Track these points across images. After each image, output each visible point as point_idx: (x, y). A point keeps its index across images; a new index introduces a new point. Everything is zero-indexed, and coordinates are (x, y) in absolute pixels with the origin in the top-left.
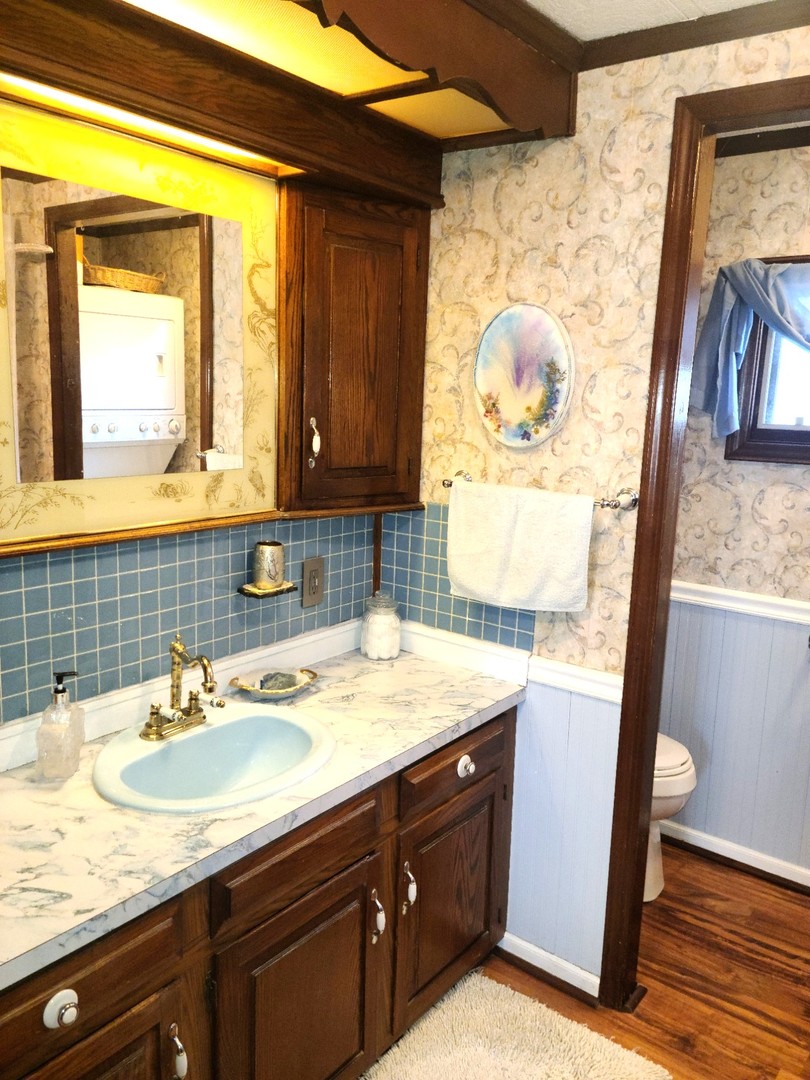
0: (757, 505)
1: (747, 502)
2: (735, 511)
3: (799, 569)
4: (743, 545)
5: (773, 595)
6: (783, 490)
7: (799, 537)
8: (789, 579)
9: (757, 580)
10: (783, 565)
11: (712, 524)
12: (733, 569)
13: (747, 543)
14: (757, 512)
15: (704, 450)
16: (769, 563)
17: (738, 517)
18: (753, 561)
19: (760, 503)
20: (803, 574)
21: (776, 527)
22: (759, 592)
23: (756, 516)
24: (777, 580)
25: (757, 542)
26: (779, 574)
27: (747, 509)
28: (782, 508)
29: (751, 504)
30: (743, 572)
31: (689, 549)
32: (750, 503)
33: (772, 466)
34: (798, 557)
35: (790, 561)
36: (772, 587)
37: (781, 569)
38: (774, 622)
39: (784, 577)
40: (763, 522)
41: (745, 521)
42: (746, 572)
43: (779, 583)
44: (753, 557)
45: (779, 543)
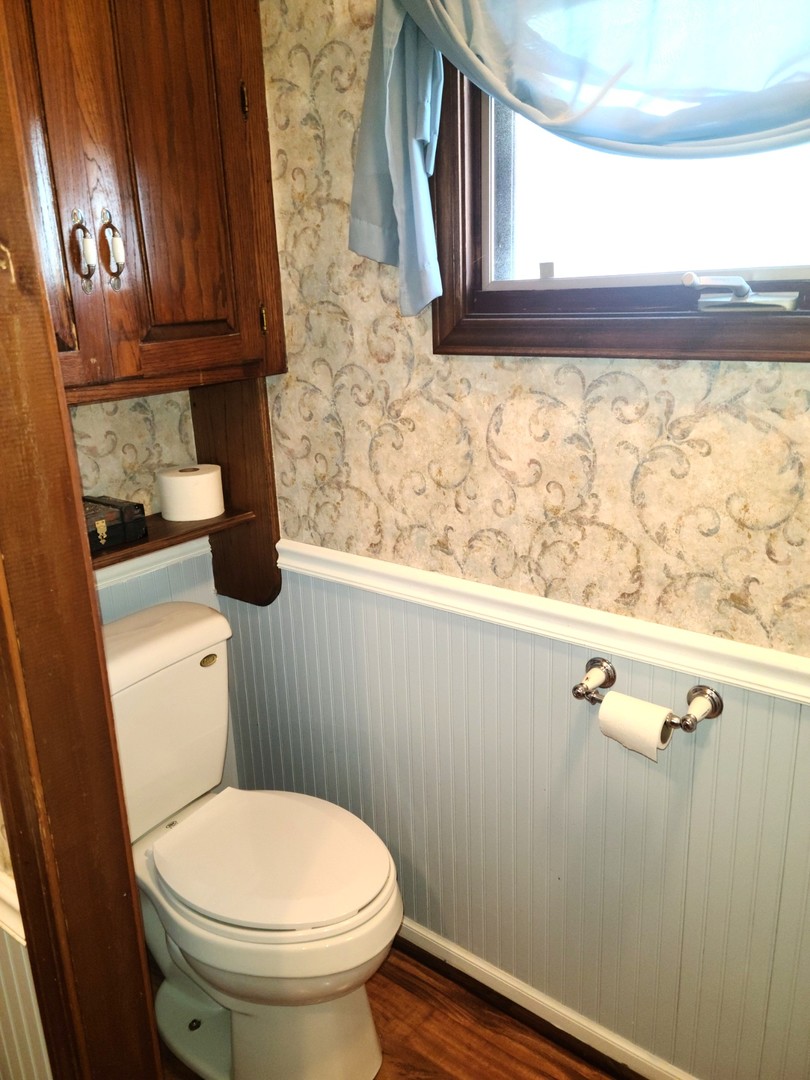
0: (493, 434)
1: (480, 428)
2: (463, 447)
3: (563, 547)
4: (480, 506)
5: (530, 592)
6: (528, 405)
7: (558, 491)
8: (551, 566)
9: (505, 566)
10: (539, 540)
11: (434, 469)
12: (471, 547)
13: (485, 502)
14: (494, 447)
15: (410, 339)
16: (521, 537)
17: (468, 456)
18: (498, 533)
19: (498, 431)
20: (570, 557)
21: (525, 475)
22: (511, 587)
23: (495, 456)
24: (533, 566)
25: (498, 501)
26: (535, 555)
27: (480, 442)
28: (529, 439)
29: (485, 433)
30: (486, 552)
31: (409, 512)
32: (482, 432)
33: (508, 360)
34: (561, 526)
35: (550, 534)
36: (528, 577)
37: (537, 549)
38: (534, 638)
39: (542, 562)
40: (504, 463)
41: (480, 462)
42: (489, 552)
43: (536, 571)
44: (496, 526)
45: (530, 502)
